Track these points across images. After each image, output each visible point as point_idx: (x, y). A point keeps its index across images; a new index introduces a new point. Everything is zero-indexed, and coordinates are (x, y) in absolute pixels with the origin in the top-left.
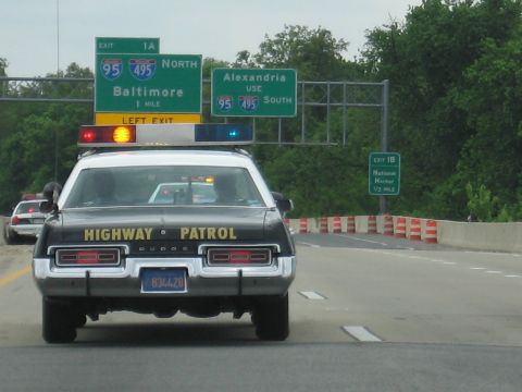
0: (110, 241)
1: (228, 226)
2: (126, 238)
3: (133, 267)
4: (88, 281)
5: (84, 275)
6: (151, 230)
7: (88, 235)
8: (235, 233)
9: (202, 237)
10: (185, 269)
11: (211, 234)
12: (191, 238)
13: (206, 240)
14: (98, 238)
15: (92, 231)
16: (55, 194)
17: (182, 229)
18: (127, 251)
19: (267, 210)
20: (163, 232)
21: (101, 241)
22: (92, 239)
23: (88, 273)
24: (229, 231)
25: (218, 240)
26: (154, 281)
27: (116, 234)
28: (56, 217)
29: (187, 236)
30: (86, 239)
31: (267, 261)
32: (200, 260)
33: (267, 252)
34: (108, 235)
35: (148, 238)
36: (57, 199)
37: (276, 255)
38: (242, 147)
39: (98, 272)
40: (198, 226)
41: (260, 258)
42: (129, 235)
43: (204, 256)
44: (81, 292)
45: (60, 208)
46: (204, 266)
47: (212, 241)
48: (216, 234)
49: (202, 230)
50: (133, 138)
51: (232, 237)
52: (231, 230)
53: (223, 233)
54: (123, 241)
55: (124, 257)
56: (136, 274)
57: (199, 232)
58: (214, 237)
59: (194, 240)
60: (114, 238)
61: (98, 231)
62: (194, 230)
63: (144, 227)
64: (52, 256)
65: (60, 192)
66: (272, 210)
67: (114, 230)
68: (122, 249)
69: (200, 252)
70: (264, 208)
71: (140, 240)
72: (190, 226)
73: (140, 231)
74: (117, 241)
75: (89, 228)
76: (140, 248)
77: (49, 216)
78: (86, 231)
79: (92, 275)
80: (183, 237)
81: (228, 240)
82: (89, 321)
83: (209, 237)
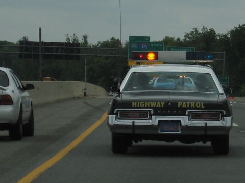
0: (144, 108)
1: (201, 101)
2: (152, 106)
3: (155, 120)
4: (134, 126)
5: (131, 123)
6: (164, 102)
7: (134, 104)
8: (204, 105)
9: (188, 107)
10: (180, 122)
11: (193, 105)
12: (183, 107)
13: (190, 108)
14: (138, 106)
15: (136, 102)
16: (119, 84)
17: (179, 103)
18: (152, 113)
19: (220, 94)
20: (170, 104)
21: (140, 108)
22: (136, 106)
23: (133, 122)
24: (201, 104)
25: (196, 108)
26: (165, 128)
27: (147, 104)
28: (119, 96)
29: (181, 106)
30: (133, 106)
31: (219, 119)
32: (187, 117)
33: (219, 115)
34: (143, 105)
35: (163, 106)
36: (120, 87)
37: (223, 116)
38: (209, 63)
39: (138, 122)
40: (186, 101)
41: (216, 117)
42: (153, 105)
43: (189, 116)
44: (130, 131)
45: (121, 91)
46: (189, 120)
47: (193, 108)
48: (195, 105)
49: (188, 103)
50: (156, 58)
51: (203, 107)
52: (202, 103)
53: (198, 105)
54: (150, 108)
55: (151, 115)
56: (156, 123)
57: (187, 104)
58: (194, 107)
59: (184, 108)
60: (146, 106)
61: (138, 103)
62: (184, 103)
63: (160, 101)
64: (117, 114)
65: (121, 83)
66: (222, 94)
67: (146, 103)
68: (150, 111)
69: (187, 114)
70: (218, 93)
71: (158, 107)
72: (183, 101)
73: (159, 103)
74: (147, 108)
75: (135, 101)
76: (158, 111)
77: (115, 94)
78: (133, 103)
79: (136, 123)
80: (179, 106)
81: (200, 108)
82: (134, 143)
83: (191, 107)
